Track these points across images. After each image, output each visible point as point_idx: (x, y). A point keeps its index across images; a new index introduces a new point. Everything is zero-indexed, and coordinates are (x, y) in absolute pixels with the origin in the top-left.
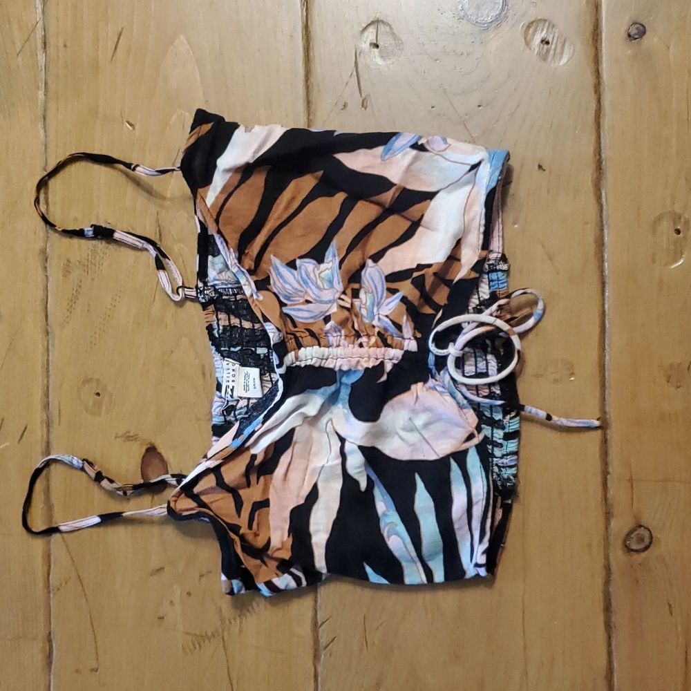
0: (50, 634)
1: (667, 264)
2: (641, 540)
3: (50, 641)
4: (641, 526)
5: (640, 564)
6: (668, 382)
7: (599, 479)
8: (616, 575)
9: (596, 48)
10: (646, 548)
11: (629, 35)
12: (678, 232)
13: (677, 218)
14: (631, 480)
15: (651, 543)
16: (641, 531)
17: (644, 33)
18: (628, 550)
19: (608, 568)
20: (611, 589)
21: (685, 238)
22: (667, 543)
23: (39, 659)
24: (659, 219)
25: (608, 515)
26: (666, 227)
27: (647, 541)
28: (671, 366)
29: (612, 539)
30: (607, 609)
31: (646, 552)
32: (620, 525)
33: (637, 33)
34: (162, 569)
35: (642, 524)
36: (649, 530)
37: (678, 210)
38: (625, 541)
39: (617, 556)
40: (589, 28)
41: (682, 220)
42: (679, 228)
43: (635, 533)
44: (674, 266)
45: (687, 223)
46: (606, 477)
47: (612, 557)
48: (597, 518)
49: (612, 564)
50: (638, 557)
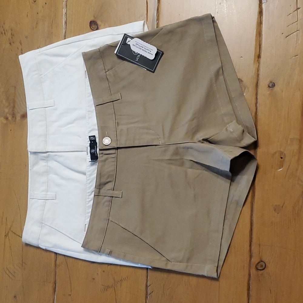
0: (55, 281)
1: (277, 169)
2: (262, 266)
3: (55, 284)
4: (262, 261)
5: (261, 275)
6: (275, 211)
7: (248, 243)
8: (252, 278)
9: (257, 90)
10: (264, 269)
11: (269, 86)
12: (282, 158)
13: (281, 153)
14: (260, 245)
15: (265, 267)
16: (262, 263)
17: (274, 86)
18: (257, 269)
19: (250, 275)
20: (250, 283)
21: (284, 160)
22: (271, 268)
23: (51, 289)
24: (275, 153)
25: (251, 257)
26: (278, 156)
27: (264, 266)
28: (276, 205)
29: (252, 265)
30: (249, 289)
31: (263, 271)
32: (255, 260)
33: (272, 85)
35: (263, 260)
36: (265, 263)
37: (282, 150)
38: (256, 266)
39: (253, 271)
40: (255, 84)
41: (284, 154)
42: (282, 156)
43: (260, 263)
44: (279, 170)
45: (285, 155)
46: (251, 243)
47: (251, 271)
48: (247, 256)
49: (251, 273)
50: (261, 272)
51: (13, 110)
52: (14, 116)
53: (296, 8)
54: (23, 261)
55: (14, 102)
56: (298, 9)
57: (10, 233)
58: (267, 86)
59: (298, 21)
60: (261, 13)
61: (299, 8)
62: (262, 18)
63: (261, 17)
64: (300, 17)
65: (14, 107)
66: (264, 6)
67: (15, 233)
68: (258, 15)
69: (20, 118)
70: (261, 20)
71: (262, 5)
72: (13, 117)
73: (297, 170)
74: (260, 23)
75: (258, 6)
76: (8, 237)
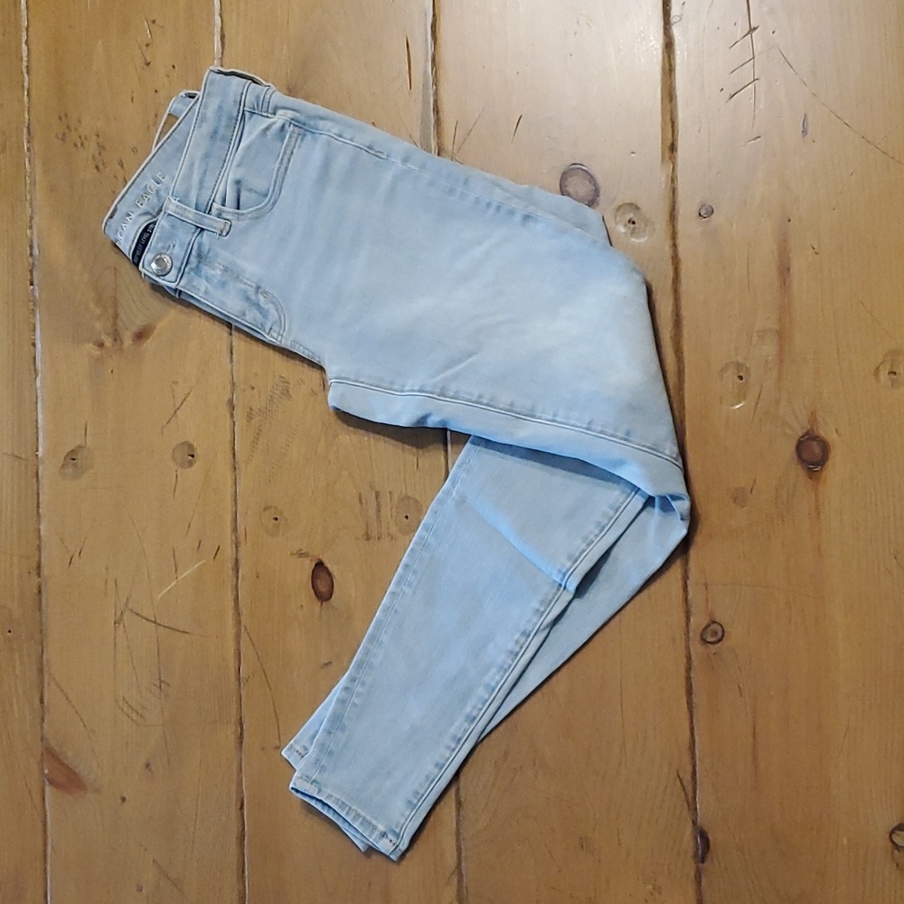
0: (241, 718)
1: (732, 405)
2: (715, 633)
3: (241, 724)
4: (714, 622)
5: (714, 653)
6: (735, 502)
7: (680, 583)
8: (695, 663)
9: (674, 226)
10: (720, 640)
11: (700, 214)
12: (741, 378)
13: (739, 366)
14: (706, 585)
15: (723, 636)
16: (714, 627)
17: (712, 212)
18: (704, 641)
19: (689, 658)
20: (692, 675)
21: (746, 383)
22: (736, 634)
23: (232, 739)
24: (724, 369)
25: (688, 614)
26: (731, 374)
27: (720, 634)
28: (737, 490)
29: (691, 634)
30: (689, 692)
31: (719, 644)
32: (698, 621)
33: (706, 213)
34: (330, 663)
35: (717, 620)
36: (721, 626)
37: (740, 359)
38: (702, 635)
39: (697, 648)
40: (667, 209)
41: (744, 369)
42: (741, 374)
43: (710, 628)
44: (737, 407)
45: (748, 369)
46: (686, 582)
47: (692, 648)
48: (679, 616)
49: (692, 653)
50: (713, 648)
51: (115, 324)
52: (116, 337)
53: (748, 29)
54: (162, 679)
55: (115, 303)
56: (752, 30)
57: (127, 614)
58: (697, 214)
59: (756, 57)
60: (669, 46)
61: (755, 29)
62: (674, 59)
63: (669, 57)
64: (758, 47)
65: (116, 316)
66: (676, 31)
67: (138, 614)
68: (663, 53)
69: (133, 341)
70: (670, 65)
71: (670, 28)
72: (115, 340)
73: (778, 402)
74: (669, 70)
75: (662, 31)
76: (122, 626)
